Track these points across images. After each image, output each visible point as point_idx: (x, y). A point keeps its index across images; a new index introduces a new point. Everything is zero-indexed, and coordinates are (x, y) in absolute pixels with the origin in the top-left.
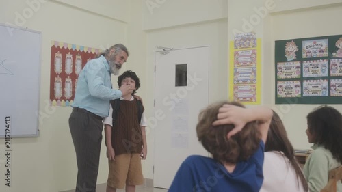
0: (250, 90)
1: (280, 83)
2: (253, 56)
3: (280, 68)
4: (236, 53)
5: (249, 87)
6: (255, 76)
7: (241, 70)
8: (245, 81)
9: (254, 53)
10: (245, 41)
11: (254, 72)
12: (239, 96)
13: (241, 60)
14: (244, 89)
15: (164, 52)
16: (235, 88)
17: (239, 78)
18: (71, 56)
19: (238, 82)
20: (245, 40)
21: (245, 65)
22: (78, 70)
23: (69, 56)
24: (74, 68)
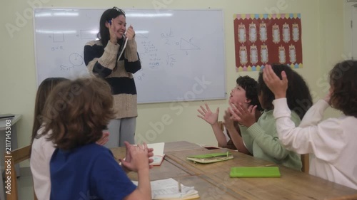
22: (264, 37)
23: (253, 25)
24: (258, 36)
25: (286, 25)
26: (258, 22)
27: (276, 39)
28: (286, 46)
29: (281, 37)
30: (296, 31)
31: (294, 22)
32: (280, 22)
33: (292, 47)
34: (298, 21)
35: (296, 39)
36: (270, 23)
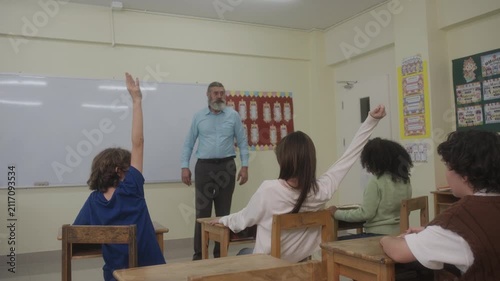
0: (419, 122)
1: (460, 110)
2: (420, 82)
3: (460, 92)
4: (404, 81)
5: (418, 118)
6: (424, 105)
7: (410, 99)
8: (414, 112)
9: (421, 79)
10: (411, 67)
11: (422, 100)
12: (410, 129)
13: (410, 88)
14: (414, 121)
15: (349, 86)
16: (406, 120)
17: (409, 109)
18: (244, 103)
19: (407, 112)
20: (411, 65)
21: (413, 93)
22: (254, 115)
23: (243, 102)
24: (248, 114)
25: (277, 104)
26: (248, 99)
27: (267, 118)
28: (278, 125)
29: (272, 116)
30: (287, 110)
31: (285, 101)
32: (272, 101)
33: (283, 127)
34: (289, 100)
35: (287, 117)
36: (261, 101)
